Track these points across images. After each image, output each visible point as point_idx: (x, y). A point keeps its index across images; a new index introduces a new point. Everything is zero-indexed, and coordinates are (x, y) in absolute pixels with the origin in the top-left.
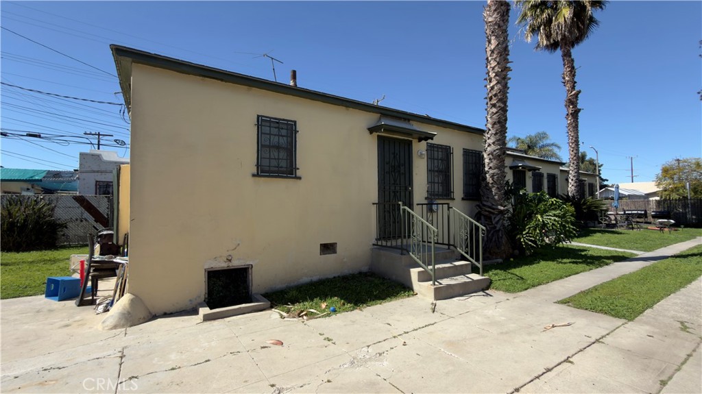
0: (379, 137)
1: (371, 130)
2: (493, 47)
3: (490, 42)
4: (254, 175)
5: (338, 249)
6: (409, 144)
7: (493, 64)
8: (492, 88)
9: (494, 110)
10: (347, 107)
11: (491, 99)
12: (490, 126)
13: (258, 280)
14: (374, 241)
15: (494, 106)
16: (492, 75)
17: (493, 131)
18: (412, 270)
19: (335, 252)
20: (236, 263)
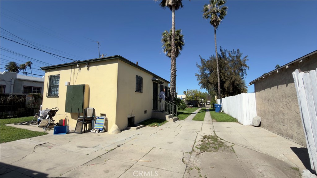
0: (153, 82)
1: (153, 80)
2: (173, 62)
3: (172, 61)
4: (135, 92)
5: (147, 112)
6: (157, 84)
7: (173, 67)
8: (173, 72)
9: (173, 78)
10: (149, 74)
11: (172, 75)
12: (171, 81)
13: (136, 121)
14: (152, 110)
15: (173, 76)
16: (173, 69)
17: (172, 83)
18: (166, 116)
19: (146, 113)
20: (132, 116)
